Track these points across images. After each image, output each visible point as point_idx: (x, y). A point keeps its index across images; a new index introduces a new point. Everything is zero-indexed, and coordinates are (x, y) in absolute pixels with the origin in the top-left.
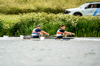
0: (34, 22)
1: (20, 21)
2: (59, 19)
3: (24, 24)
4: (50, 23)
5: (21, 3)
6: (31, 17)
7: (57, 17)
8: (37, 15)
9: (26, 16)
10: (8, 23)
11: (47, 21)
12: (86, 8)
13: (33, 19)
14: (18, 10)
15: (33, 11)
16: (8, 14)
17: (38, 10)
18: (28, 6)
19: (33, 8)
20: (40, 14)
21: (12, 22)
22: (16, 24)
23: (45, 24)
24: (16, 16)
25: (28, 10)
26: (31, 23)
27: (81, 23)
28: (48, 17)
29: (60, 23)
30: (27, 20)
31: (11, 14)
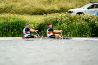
0: (57, 22)
1: (44, 21)
2: (83, 19)
3: (47, 24)
4: (74, 23)
5: (45, 3)
6: (55, 17)
7: (80, 18)
8: (60, 16)
9: (50, 17)
10: (32, 23)
11: (70, 22)
12: (88, 8)
13: (56, 19)
14: (42, 10)
15: (57, 11)
16: (33, 14)
17: (62, 10)
18: (52, 6)
19: (56, 8)
20: (63, 14)
21: (36, 22)
22: (41, 25)
23: (68, 24)
24: (41, 16)
26: (55, 23)
28: (71, 18)
29: (84, 23)
30: (51, 20)
31: (35, 13)
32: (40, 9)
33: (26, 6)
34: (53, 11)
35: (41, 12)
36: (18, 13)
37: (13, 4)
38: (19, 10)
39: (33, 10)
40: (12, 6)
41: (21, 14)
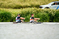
0: (29, 13)
1: (21, 13)
3: (23, 14)
4: (39, 14)
5: (22, 2)
6: (28, 10)
7: (43, 10)
8: (31, 9)
9: (24, 10)
10: (14, 14)
11: (37, 13)
14: (20, 6)
15: (29, 7)
16: (14, 8)
17: (32, 6)
18: (26, 4)
19: (29, 5)
20: (33, 9)
21: (16, 13)
24: (19, 9)
25: (26, 6)
27: (58, 14)
28: (37, 10)
29: (45, 14)
30: (25, 12)
31: (16, 8)
32: (19, 5)
33: (11, 4)
34: (26, 7)
35: (20, 7)
36: (5, 7)
37: (2, 2)
38: (6, 6)
39: (15, 6)
40: (2, 3)
41: (7, 8)
